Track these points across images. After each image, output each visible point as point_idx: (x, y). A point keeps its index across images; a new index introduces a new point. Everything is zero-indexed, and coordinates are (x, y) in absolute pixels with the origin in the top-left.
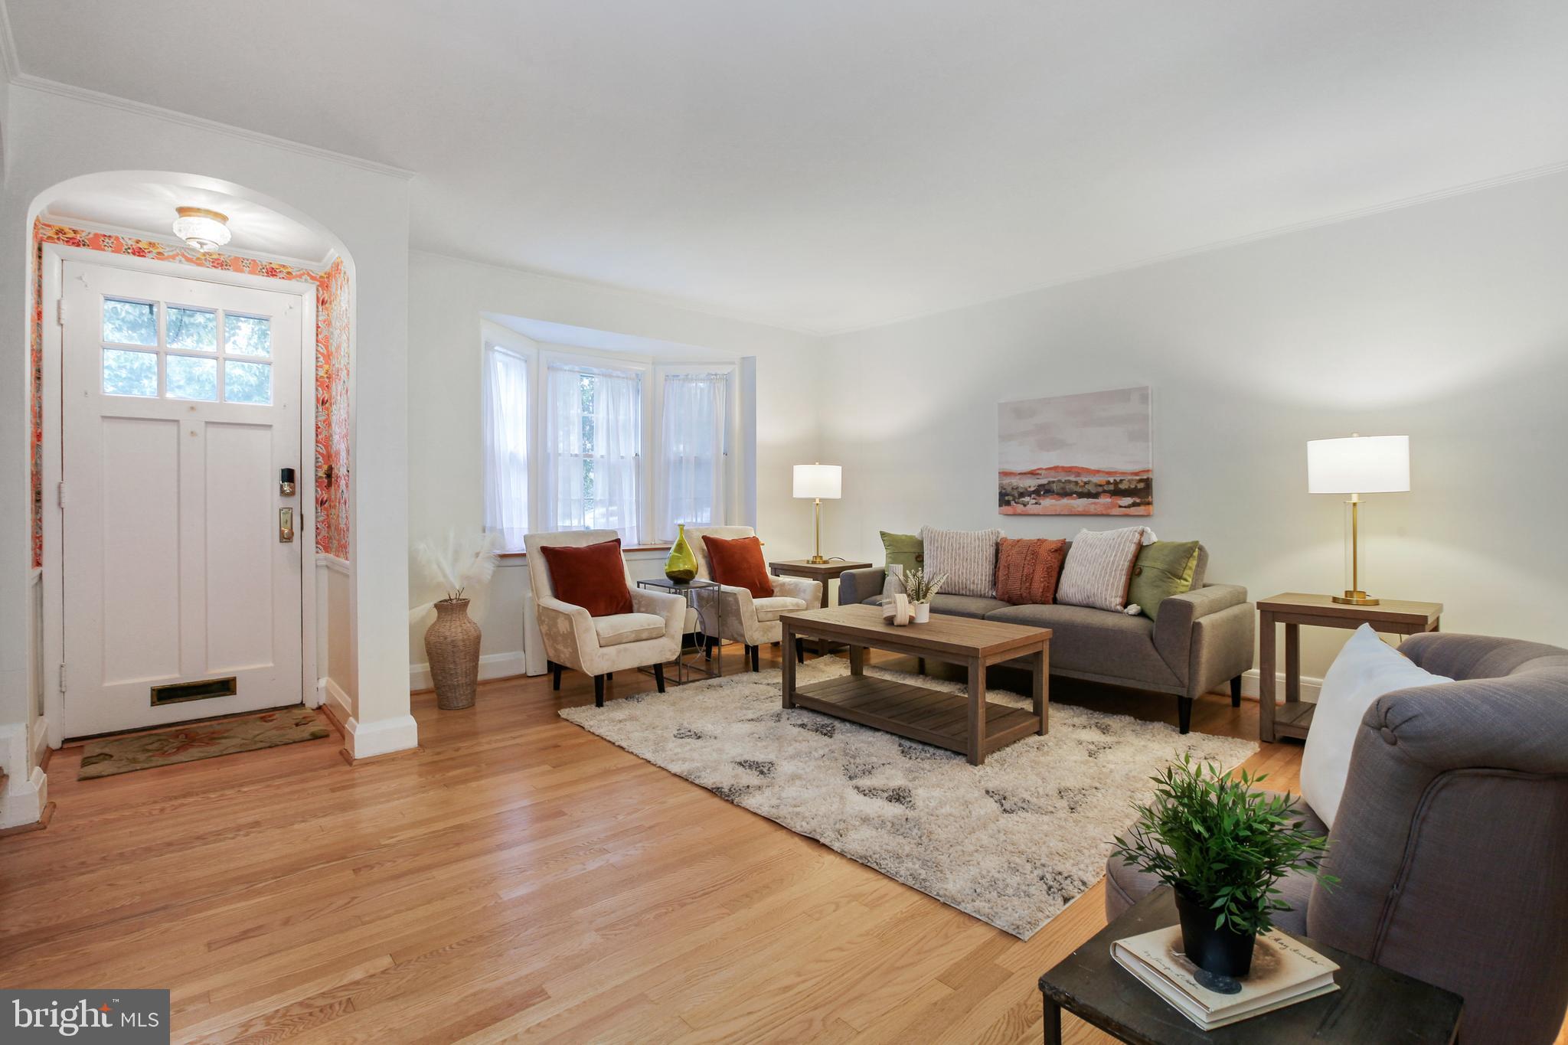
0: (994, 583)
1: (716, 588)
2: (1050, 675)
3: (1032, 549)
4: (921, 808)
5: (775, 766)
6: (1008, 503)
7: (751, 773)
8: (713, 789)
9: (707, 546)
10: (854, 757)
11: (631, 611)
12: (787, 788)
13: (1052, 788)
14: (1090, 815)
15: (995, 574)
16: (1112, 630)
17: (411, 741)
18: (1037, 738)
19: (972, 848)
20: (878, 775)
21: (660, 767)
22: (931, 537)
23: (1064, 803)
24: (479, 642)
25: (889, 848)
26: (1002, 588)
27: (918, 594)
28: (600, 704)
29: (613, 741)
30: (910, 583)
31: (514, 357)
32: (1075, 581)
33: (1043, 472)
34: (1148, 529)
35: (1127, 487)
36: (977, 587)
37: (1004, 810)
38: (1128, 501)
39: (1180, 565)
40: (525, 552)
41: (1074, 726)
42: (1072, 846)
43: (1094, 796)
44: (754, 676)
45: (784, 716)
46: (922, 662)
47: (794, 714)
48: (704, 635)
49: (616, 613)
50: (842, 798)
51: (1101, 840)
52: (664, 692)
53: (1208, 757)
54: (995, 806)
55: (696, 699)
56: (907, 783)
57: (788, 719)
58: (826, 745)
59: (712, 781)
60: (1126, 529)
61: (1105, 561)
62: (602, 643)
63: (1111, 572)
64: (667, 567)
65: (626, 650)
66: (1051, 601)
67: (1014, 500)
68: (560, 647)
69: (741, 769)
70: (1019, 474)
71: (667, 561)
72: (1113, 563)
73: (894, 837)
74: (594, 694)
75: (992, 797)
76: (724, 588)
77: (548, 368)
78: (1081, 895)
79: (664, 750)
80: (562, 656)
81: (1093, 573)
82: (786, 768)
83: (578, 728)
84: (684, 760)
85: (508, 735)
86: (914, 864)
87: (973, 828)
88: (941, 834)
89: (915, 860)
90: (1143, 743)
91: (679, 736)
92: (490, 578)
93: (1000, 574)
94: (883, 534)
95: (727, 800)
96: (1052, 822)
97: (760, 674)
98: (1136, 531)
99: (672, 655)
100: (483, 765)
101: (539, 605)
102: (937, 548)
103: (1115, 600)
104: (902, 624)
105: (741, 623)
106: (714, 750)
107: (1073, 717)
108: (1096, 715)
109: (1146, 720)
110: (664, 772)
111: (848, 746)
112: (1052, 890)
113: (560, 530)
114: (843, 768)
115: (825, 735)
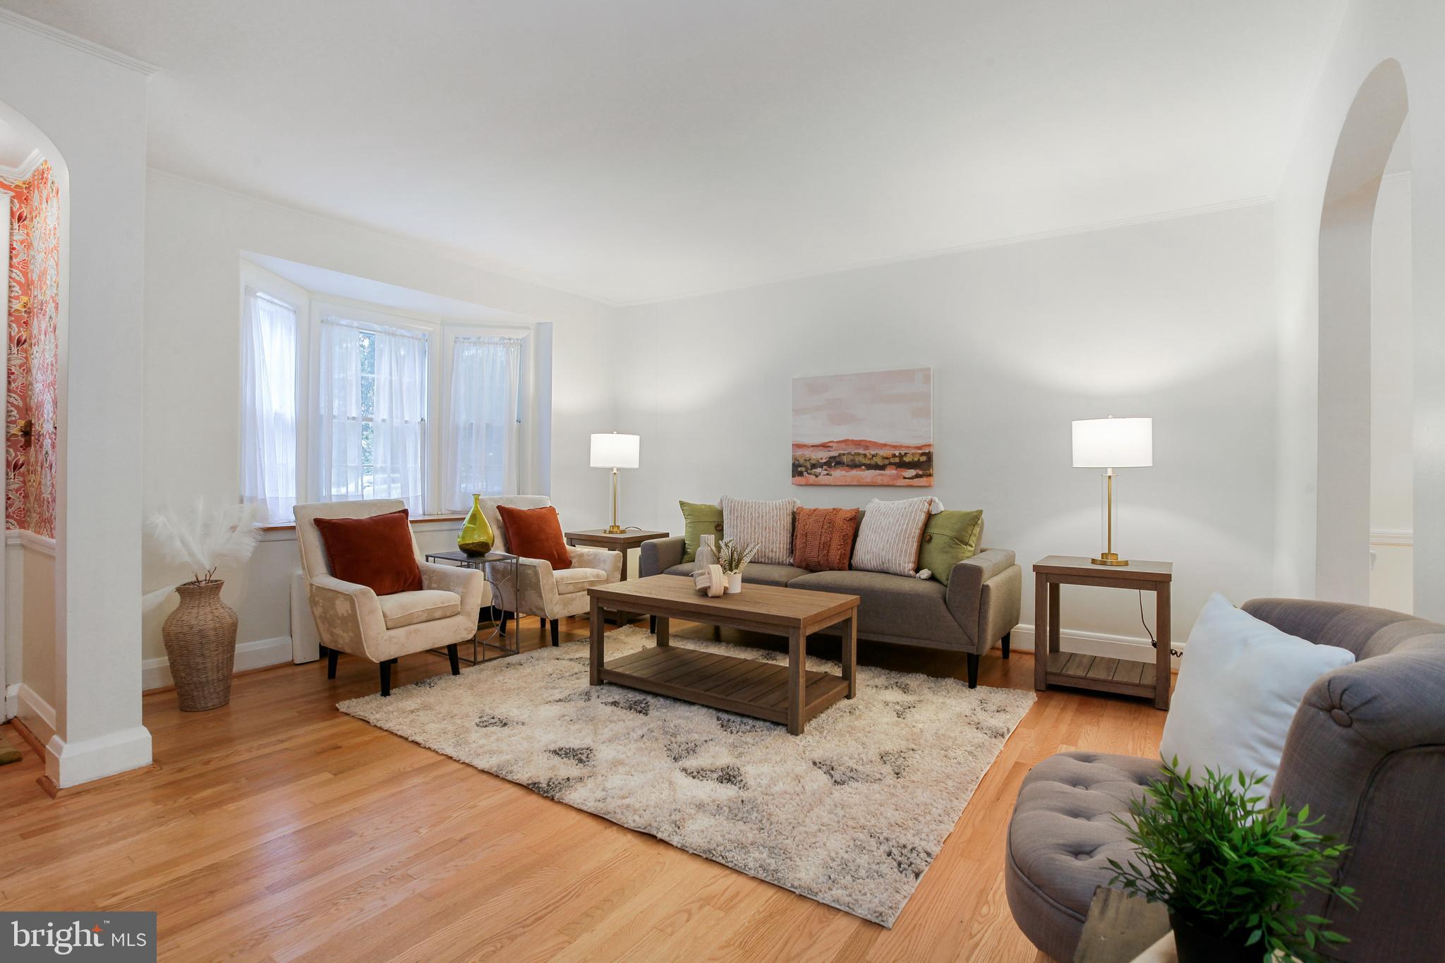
0: (792, 551)
1: (514, 561)
2: (857, 639)
3: (828, 519)
4: (754, 787)
5: (595, 752)
6: (801, 474)
7: (569, 762)
8: (529, 785)
9: (502, 516)
10: (674, 735)
11: (421, 588)
12: (610, 776)
13: (873, 753)
14: (914, 778)
15: (792, 542)
16: (909, 594)
17: (144, 757)
18: (846, 702)
19: (815, 828)
20: (703, 754)
21: (464, 763)
22: (731, 506)
23: (887, 769)
24: (235, 630)
25: (733, 837)
26: (800, 555)
27: (731, 565)
28: (386, 693)
29: (406, 736)
30: (722, 554)
31: (280, 306)
32: (870, 548)
33: (834, 445)
34: (936, 499)
35: (911, 460)
36: (776, 555)
37: (835, 781)
38: (912, 472)
39: (967, 531)
40: (294, 524)
41: (877, 687)
42: (907, 814)
43: (914, 758)
44: (555, 651)
45: (594, 695)
46: (717, 629)
47: (604, 691)
48: (501, 611)
49: (403, 591)
50: (671, 783)
51: (931, 804)
52: (459, 674)
53: (999, 709)
54: (825, 778)
55: (496, 680)
56: (734, 760)
57: (598, 697)
58: (643, 724)
59: (527, 776)
60: (916, 499)
61: (898, 529)
62: (390, 625)
63: (904, 540)
64: (459, 540)
65: (416, 631)
66: (847, 567)
67: (806, 471)
68: (338, 631)
69: (557, 757)
70: (812, 446)
71: (461, 533)
72: (906, 531)
73: (734, 823)
74: (379, 680)
75: (820, 768)
76: (522, 560)
77: (322, 321)
78: (928, 867)
79: (467, 743)
80: (341, 641)
81: (888, 541)
82: (605, 753)
83: (361, 723)
84: (492, 753)
85: (273, 739)
86: (761, 853)
87: (810, 805)
88: (781, 815)
89: (761, 848)
90: (941, 700)
91: (481, 724)
92: (250, 555)
93: (798, 543)
94: (682, 504)
95: (547, 797)
96: (883, 790)
97: (561, 648)
98: (925, 501)
99: (469, 634)
100: (243, 781)
101: (311, 585)
102: (737, 517)
103: (909, 567)
104: (717, 595)
105: (541, 596)
106: (523, 738)
107: (874, 677)
108: (893, 674)
109: (937, 678)
110: (470, 769)
111: (666, 724)
112: (902, 866)
113: (334, 500)
114: (665, 749)
115: (640, 712)
